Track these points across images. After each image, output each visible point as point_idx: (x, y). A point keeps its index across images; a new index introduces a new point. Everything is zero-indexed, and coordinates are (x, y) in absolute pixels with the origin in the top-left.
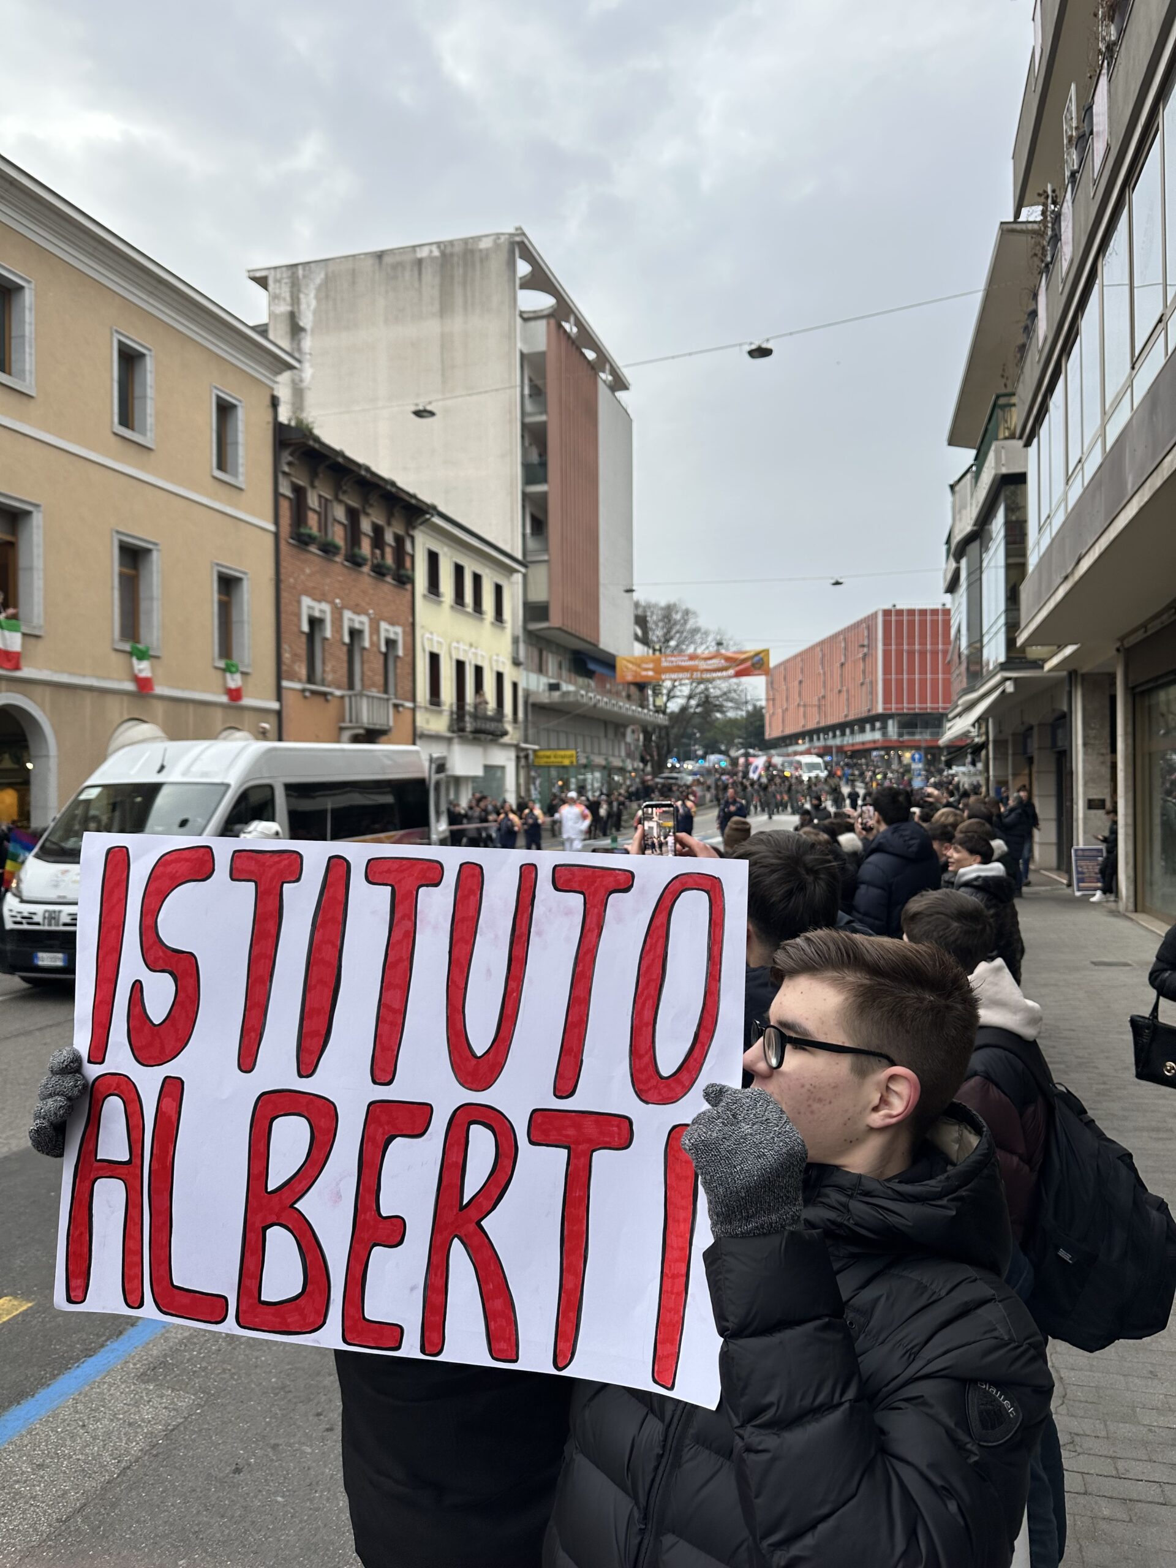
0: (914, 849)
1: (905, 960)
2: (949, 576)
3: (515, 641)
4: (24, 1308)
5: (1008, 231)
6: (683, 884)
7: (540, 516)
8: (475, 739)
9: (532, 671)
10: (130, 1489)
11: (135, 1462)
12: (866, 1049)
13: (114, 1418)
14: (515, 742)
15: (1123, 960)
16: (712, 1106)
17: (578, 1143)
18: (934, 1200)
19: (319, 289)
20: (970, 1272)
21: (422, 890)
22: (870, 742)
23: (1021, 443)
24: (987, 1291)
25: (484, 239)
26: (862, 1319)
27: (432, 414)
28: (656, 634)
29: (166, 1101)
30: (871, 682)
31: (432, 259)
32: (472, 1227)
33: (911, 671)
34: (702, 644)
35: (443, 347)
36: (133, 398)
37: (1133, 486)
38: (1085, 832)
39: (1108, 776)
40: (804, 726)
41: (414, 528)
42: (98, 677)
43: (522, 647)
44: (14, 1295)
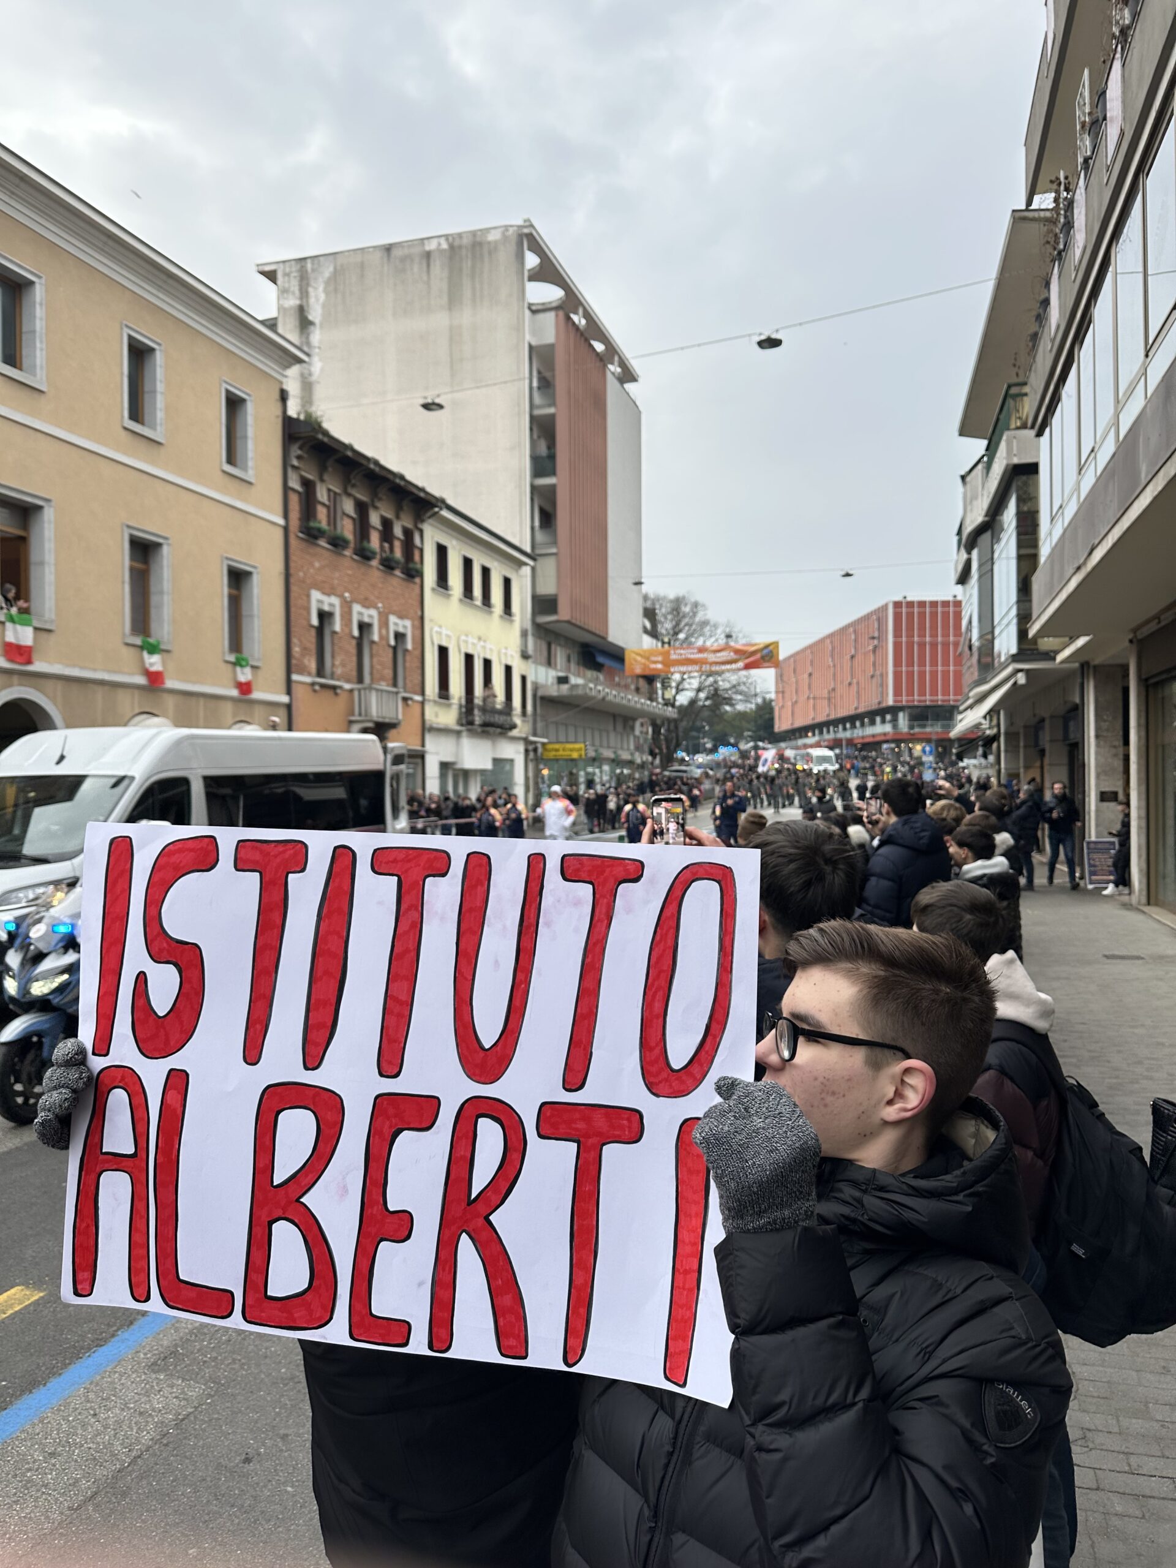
0: (925, 841)
1: (921, 950)
2: (960, 567)
3: (524, 634)
4: (36, 1297)
5: (1020, 219)
6: (694, 874)
7: (548, 508)
8: (483, 732)
9: (541, 664)
10: (141, 1478)
11: (147, 1450)
12: (881, 1041)
13: (125, 1407)
14: (524, 735)
15: (1135, 953)
16: (724, 1099)
17: (587, 1136)
18: (950, 1195)
19: (327, 283)
20: (985, 1269)
21: (429, 880)
22: (880, 735)
23: (1033, 433)
24: (1005, 1290)
25: (493, 232)
26: (876, 1317)
27: (440, 407)
28: (665, 627)
29: (171, 1094)
30: (882, 675)
31: (440, 251)
32: (481, 1221)
33: (922, 663)
34: (711, 636)
35: (451, 339)
36: (143, 392)
37: (1146, 476)
38: (1097, 825)
39: (1121, 769)
40: (813, 719)
41: (423, 521)
42: (109, 671)
43: (531, 640)
44: (26, 1284)
